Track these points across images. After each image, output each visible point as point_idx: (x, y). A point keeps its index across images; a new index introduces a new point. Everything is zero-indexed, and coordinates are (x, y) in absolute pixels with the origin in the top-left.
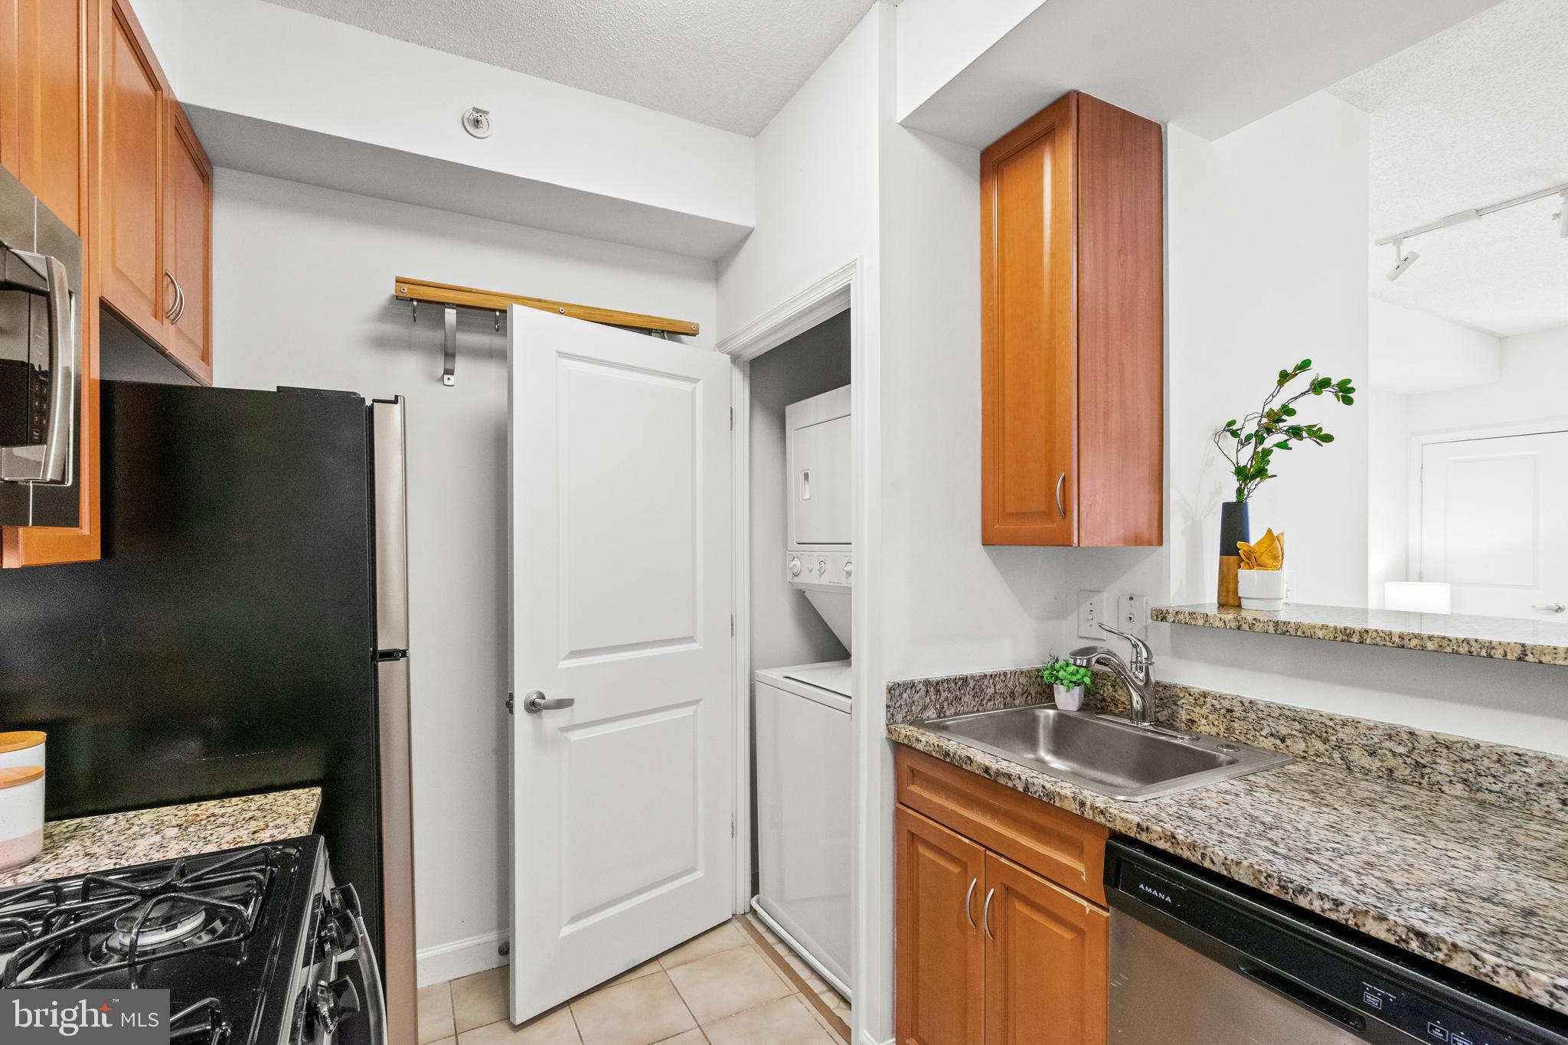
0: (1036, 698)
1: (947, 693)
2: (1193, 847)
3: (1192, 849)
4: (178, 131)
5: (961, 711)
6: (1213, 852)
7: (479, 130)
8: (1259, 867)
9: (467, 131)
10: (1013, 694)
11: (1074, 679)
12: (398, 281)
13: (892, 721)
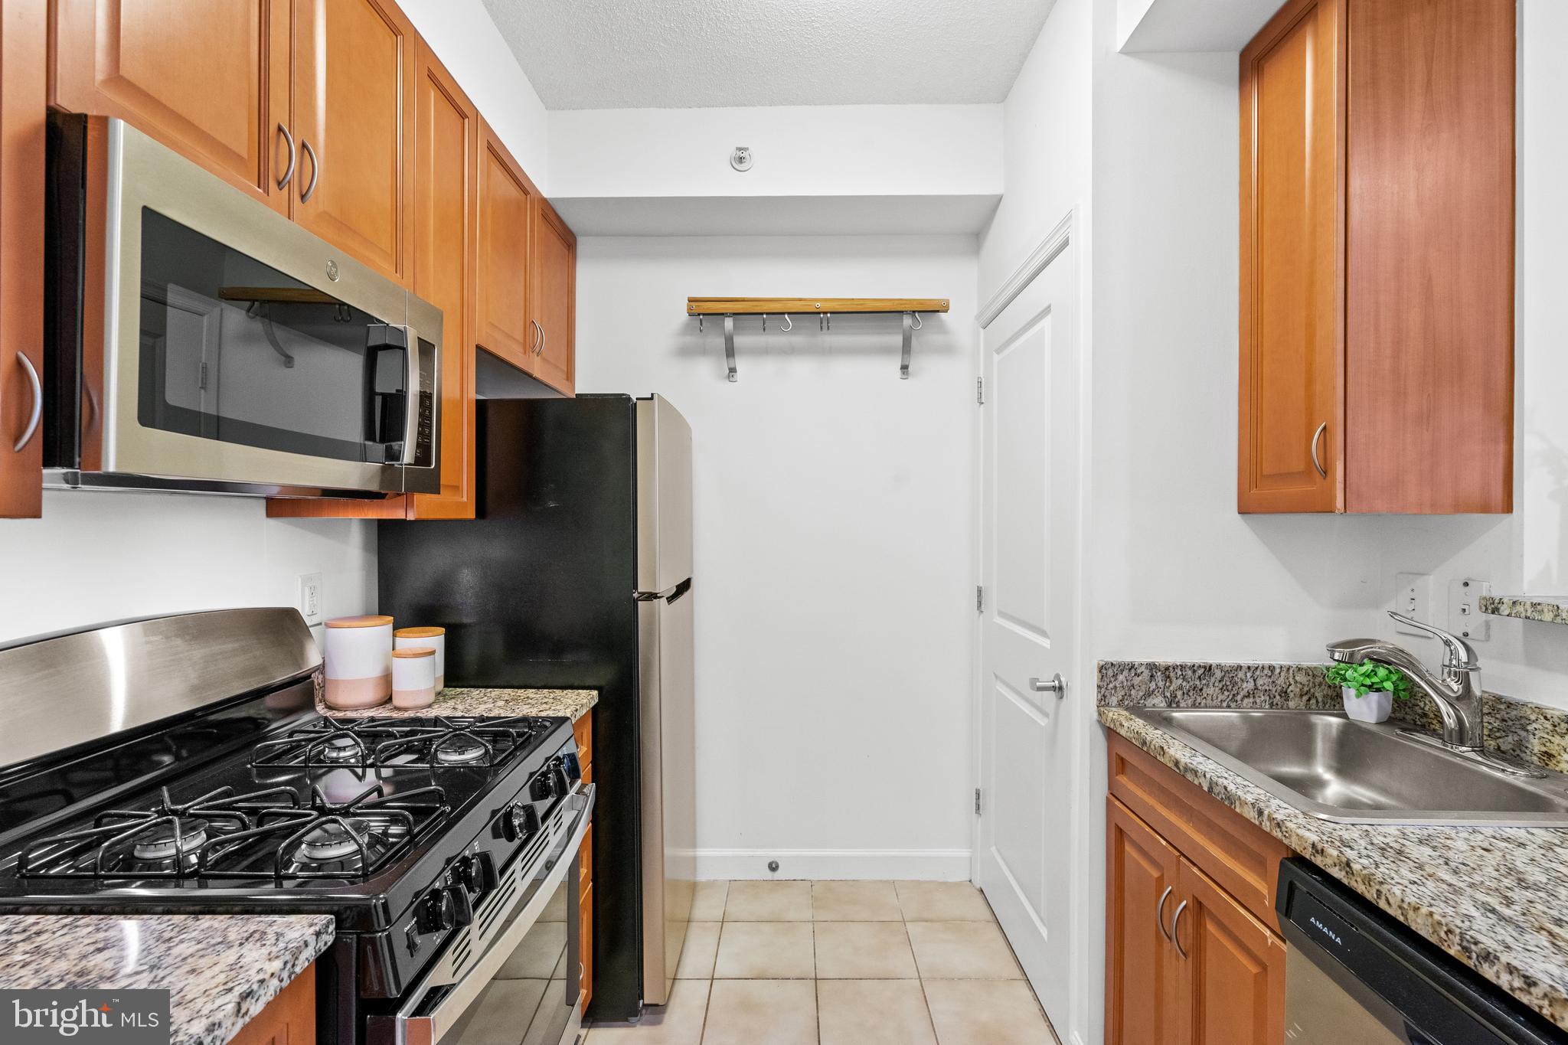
0: (1324, 704)
1: (1180, 681)
2: (1368, 880)
3: (1367, 883)
4: (544, 216)
5: (1202, 704)
6: (1389, 891)
7: (743, 165)
8: (1440, 918)
9: (732, 165)
10: (1284, 694)
11: (1368, 682)
12: (691, 300)
13: (1103, 703)
